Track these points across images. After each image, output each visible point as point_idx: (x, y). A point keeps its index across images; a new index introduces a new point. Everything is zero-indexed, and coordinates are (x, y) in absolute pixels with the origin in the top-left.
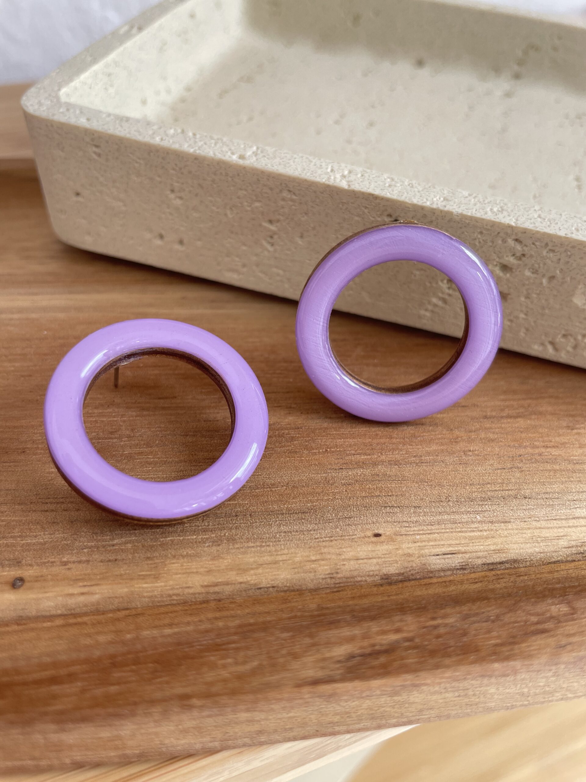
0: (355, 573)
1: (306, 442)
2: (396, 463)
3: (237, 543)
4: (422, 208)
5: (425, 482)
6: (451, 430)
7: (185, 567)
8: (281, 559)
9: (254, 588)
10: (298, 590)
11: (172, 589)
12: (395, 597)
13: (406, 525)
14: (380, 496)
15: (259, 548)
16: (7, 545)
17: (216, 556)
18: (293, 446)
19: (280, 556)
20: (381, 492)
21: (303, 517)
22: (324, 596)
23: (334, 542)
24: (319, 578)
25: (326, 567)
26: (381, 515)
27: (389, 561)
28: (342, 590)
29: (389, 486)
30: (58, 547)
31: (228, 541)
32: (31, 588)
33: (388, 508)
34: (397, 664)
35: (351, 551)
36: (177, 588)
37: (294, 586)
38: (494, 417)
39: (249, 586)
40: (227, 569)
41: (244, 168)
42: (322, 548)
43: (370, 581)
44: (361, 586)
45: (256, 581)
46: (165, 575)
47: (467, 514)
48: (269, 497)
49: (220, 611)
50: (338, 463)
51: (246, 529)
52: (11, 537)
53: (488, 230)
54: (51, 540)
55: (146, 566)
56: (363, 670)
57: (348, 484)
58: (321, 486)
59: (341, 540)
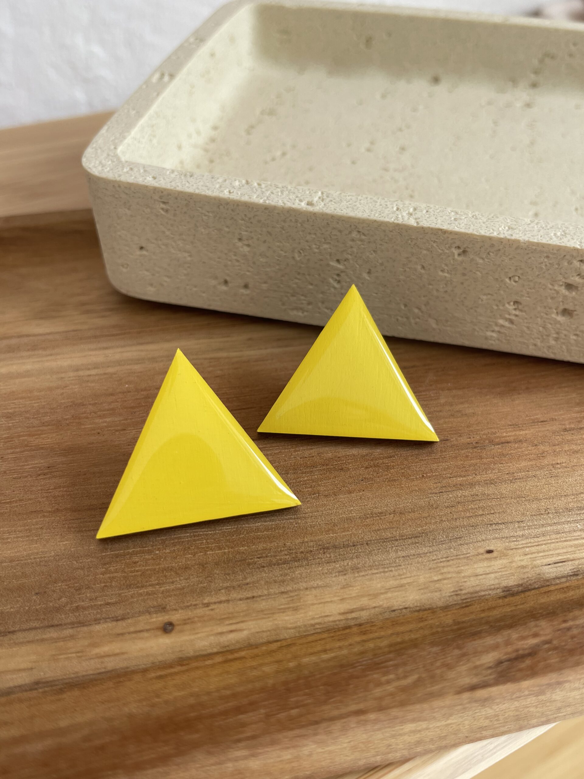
0: (478, 589)
1: (402, 470)
2: (491, 482)
3: (361, 571)
4: (490, 238)
5: (523, 497)
6: (536, 445)
7: (319, 598)
8: (405, 582)
9: (388, 611)
10: (429, 609)
11: (313, 619)
12: (521, 607)
13: (514, 540)
14: (483, 515)
15: (382, 574)
16: (148, 594)
17: (345, 585)
18: (390, 475)
19: (404, 580)
20: (483, 511)
21: (417, 541)
22: (456, 611)
23: (451, 562)
24: (445, 596)
25: (449, 586)
26: (488, 532)
27: (506, 574)
28: (470, 605)
29: (490, 504)
30: (196, 591)
31: (352, 570)
32: (182, 631)
33: (494, 525)
34: (542, 664)
35: (469, 569)
36: (317, 618)
37: (425, 606)
38: (573, 429)
39: (383, 609)
40: (358, 596)
41: (315, 214)
42: (442, 568)
43: (493, 594)
44: (487, 600)
45: (388, 604)
46: (303, 607)
47: (567, 524)
48: (380, 525)
49: (364, 634)
50: (437, 487)
51: (366, 557)
52: (150, 585)
53: (554, 254)
54: (188, 584)
55: (283, 600)
56: (513, 673)
57: (451, 507)
58: (426, 510)
59: (457, 559)
